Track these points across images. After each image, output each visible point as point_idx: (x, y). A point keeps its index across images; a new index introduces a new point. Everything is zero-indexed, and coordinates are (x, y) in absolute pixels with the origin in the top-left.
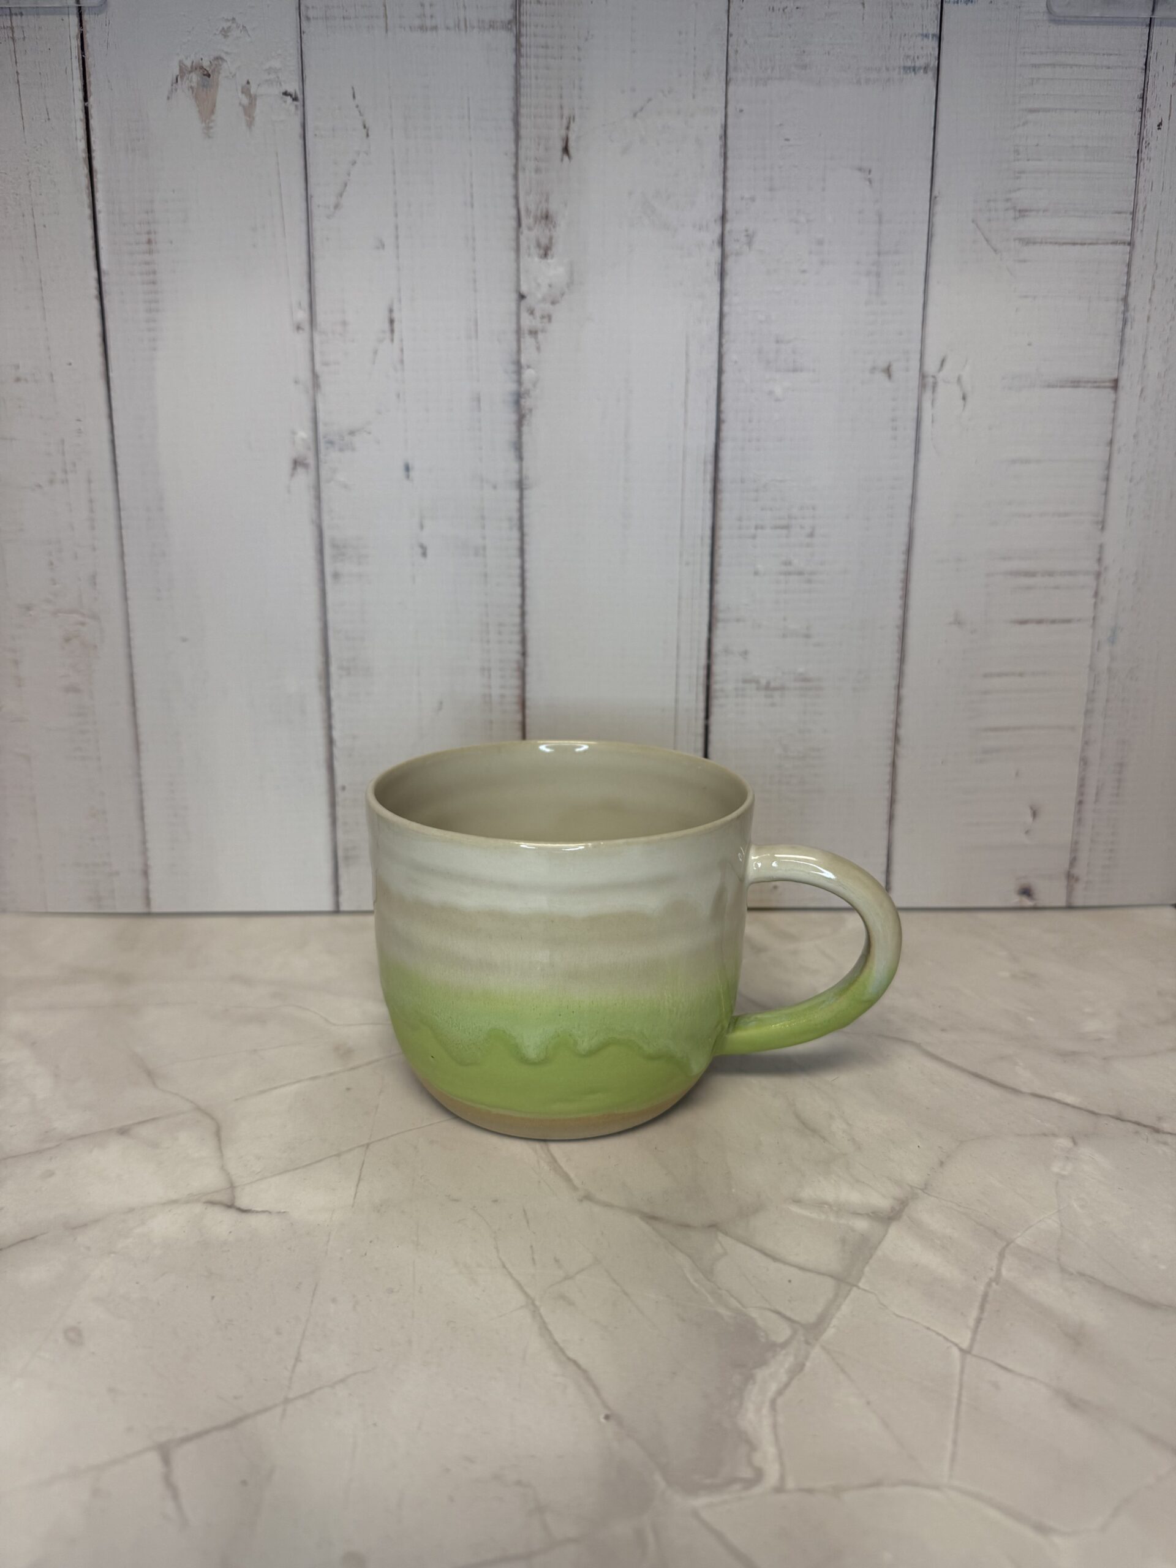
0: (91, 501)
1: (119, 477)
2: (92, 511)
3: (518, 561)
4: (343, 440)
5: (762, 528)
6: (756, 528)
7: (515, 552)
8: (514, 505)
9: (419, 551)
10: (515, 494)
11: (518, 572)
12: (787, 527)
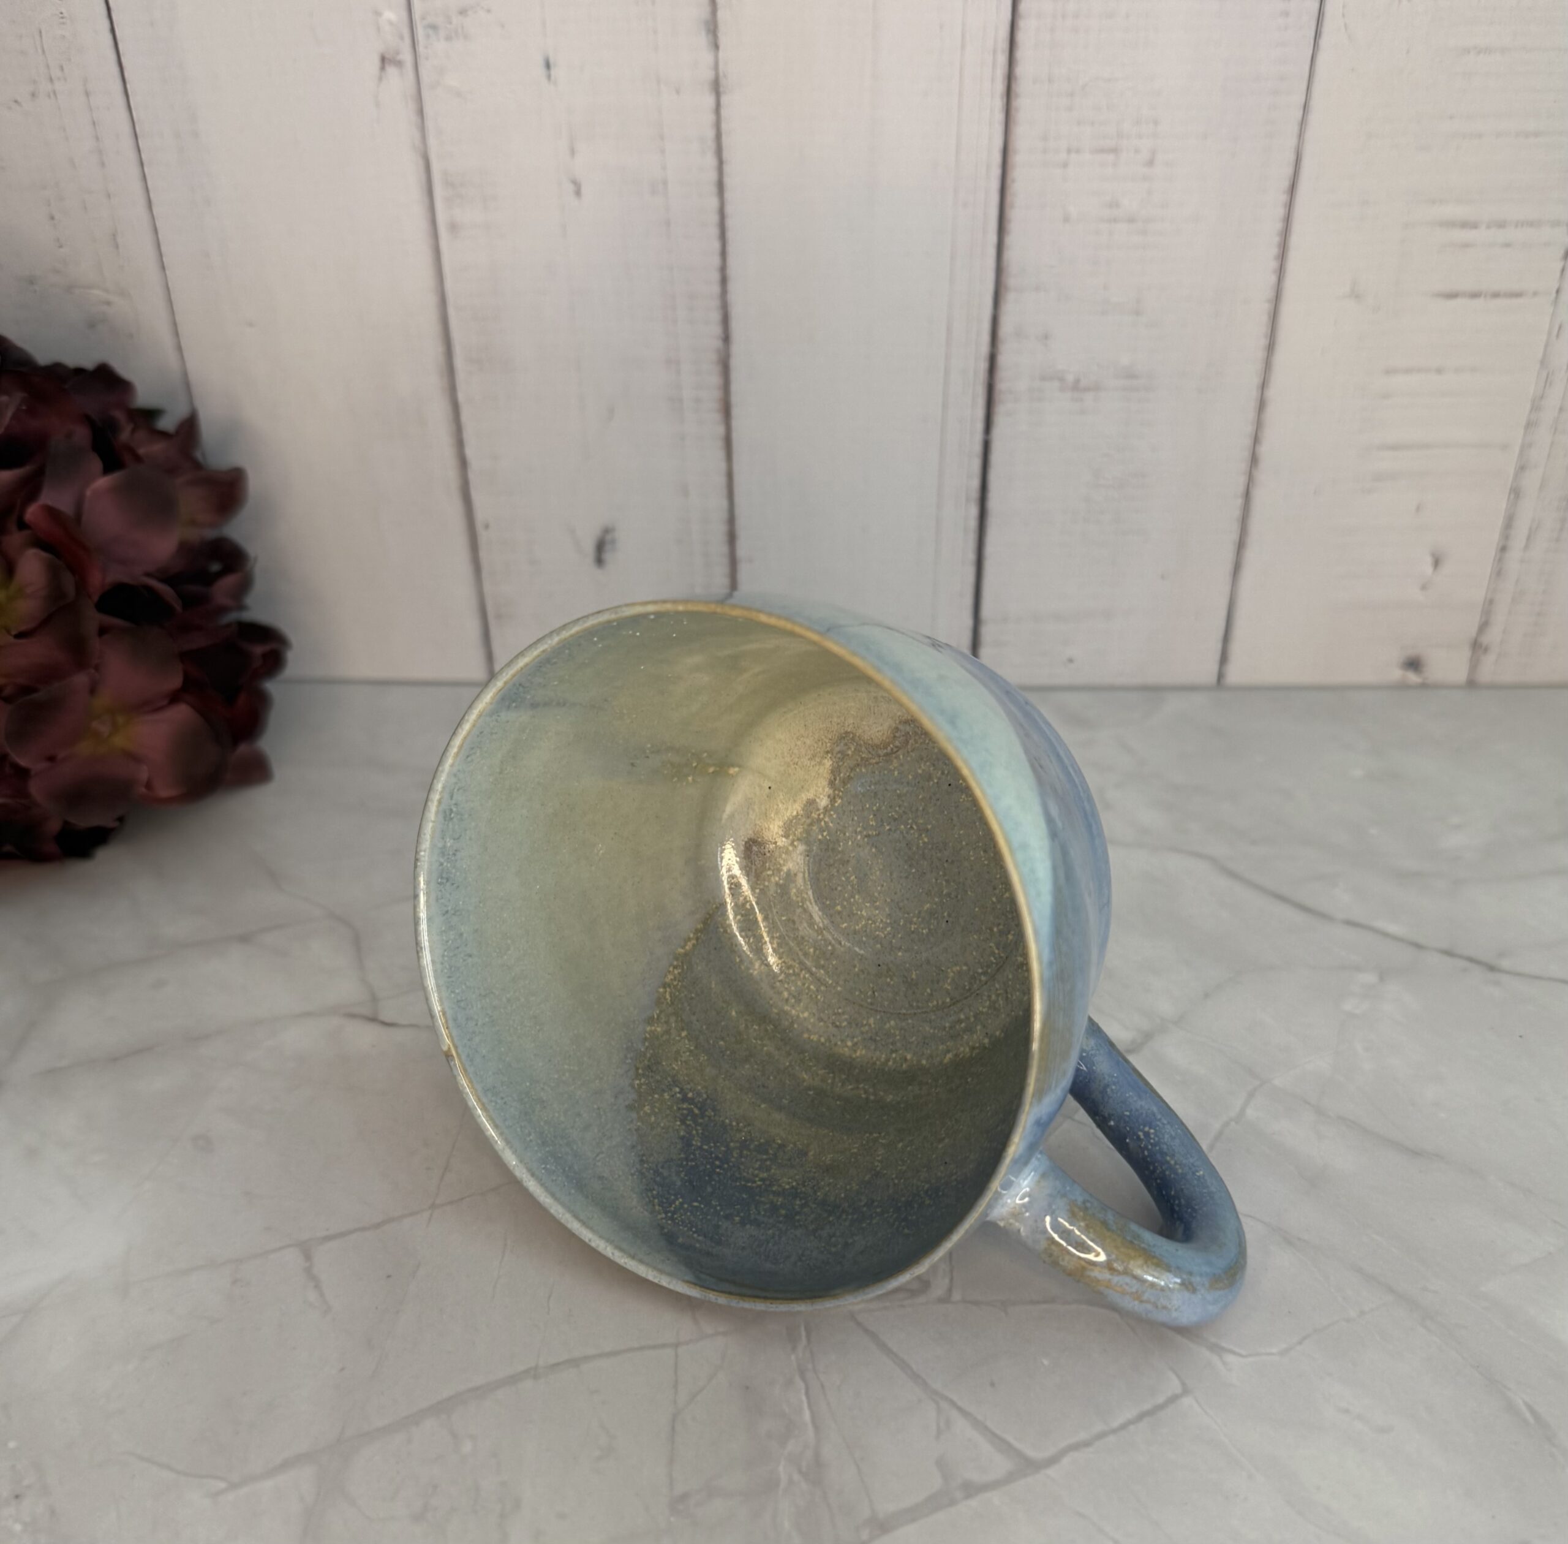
0: (94, 123)
1: (128, 86)
2: (97, 138)
3: (714, 202)
4: (451, 23)
5: (1078, 151)
6: (1069, 151)
7: (713, 189)
8: (709, 118)
9: (571, 188)
10: (709, 101)
11: (714, 218)
12: (1114, 150)
